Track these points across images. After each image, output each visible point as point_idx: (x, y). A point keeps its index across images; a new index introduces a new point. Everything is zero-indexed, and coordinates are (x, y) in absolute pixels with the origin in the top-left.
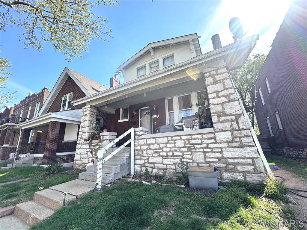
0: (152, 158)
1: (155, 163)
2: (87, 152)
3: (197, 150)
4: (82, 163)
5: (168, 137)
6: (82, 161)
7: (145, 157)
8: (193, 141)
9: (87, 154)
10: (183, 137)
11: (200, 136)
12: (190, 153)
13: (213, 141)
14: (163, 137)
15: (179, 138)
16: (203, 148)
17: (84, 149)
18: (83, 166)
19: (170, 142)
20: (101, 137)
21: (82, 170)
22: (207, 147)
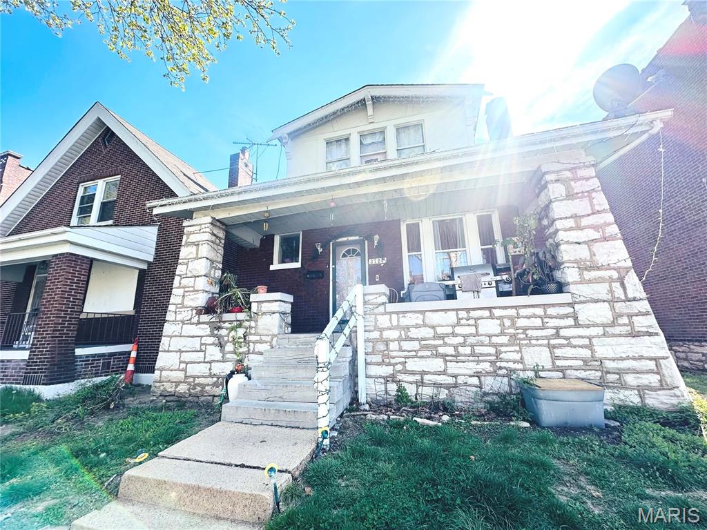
0: (416, 359)
1: (423, 373)
2: (202, 344)
3: (534, 342)
4: (186, 377)
5: (457, 310)
6: (185, 370)
7: (394, 358)
8: (521, 323)
9: (205, 351)
10: (497, 313)
11: (539, 311)
12: (517, 348)
13: (571, 322)
14: (446, 311)
15: (487, 313)
16: (548, 338)
17: (193, 337)
18: (189, 384)
19: (463, 322)
20: (254, 307)
21: (187, 395)
22: (557, 335)
